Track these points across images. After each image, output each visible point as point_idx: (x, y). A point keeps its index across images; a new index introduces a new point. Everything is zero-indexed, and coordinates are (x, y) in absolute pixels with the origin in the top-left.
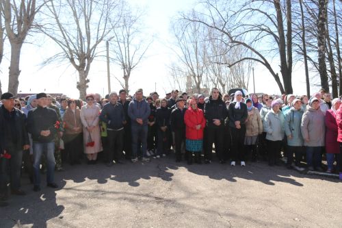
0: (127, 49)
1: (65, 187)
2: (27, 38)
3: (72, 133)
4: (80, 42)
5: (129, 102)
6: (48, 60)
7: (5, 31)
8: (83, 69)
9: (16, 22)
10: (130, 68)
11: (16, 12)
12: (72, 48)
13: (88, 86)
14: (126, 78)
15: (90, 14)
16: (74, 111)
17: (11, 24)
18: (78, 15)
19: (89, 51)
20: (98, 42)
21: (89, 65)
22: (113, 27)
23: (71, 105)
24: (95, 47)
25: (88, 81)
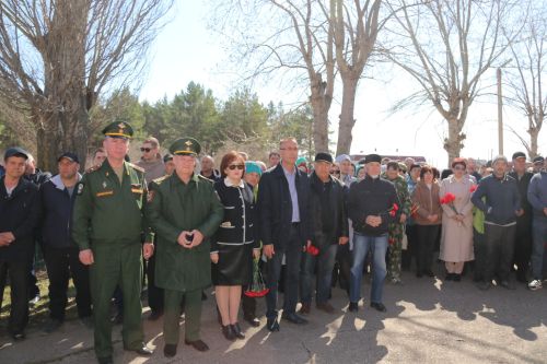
0: (537, 80)
1: (402, 314)
2: (367, 71)
3: (425, 223)
4: (450, 74)
5: (531, 175)
6: (400, 103)
7: (336, 64)
8: (455, 118)
9: (350, 48)
10: (542, 114)
11: (351, 32)
12: (438, 83)
13: (462, 146)
14: (534, 131)
15: (468, 25)
16: (429, 186)
17: (344, 52)
18: (447, 28)
19: (466, 86)
20: (481, 71)
21: (465, 110)
22: (510, 43)
23: (426, 175)
24: (476, 79)
25: (464, 137)
